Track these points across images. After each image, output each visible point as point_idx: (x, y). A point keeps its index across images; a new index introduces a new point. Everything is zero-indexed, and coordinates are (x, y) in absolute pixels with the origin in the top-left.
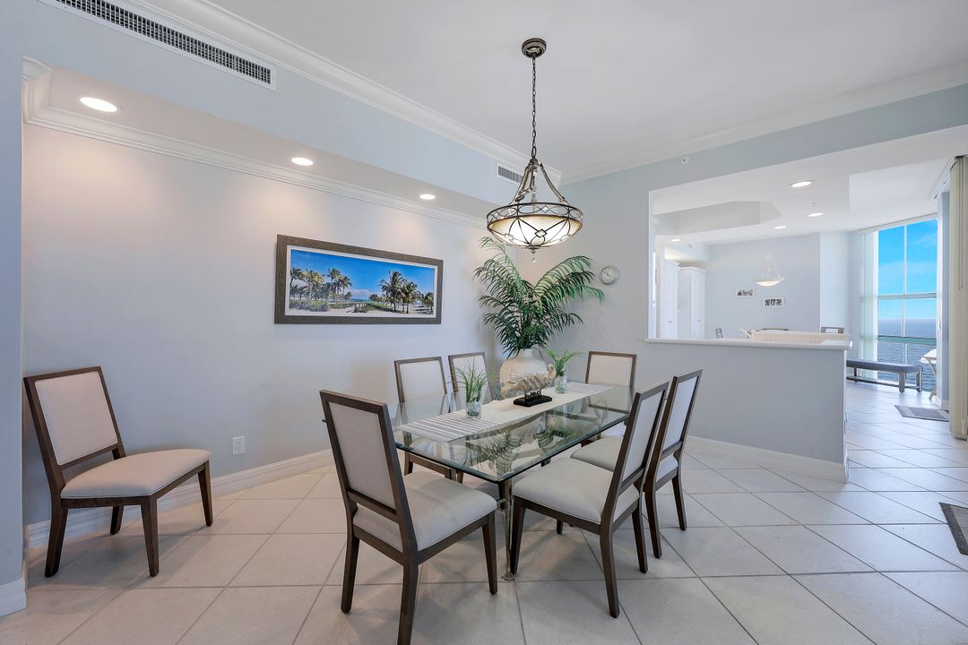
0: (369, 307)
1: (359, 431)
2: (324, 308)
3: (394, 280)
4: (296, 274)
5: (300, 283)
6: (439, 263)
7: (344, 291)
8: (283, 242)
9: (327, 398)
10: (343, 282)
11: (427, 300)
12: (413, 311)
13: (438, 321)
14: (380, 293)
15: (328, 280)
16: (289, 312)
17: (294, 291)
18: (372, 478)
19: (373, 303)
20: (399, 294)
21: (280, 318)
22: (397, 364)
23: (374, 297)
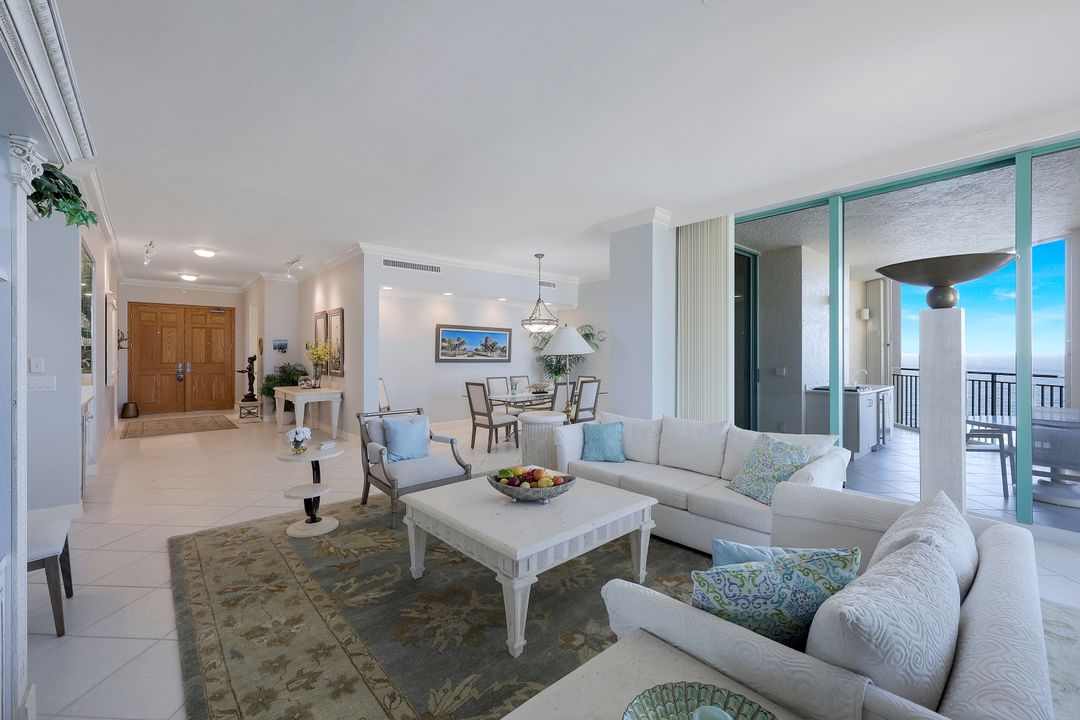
0: (474, 354)
1: (476, 392)
2: (455, 355)
3: (486, 341)
4: (443, 340)
5: (445, 345)
6: (510, 330)
7: (463, 347)
8: (439, 327)
9: (467, 384)
10: (463, 343)
11: (503, 350)
12: (495, 356)
13: (509, 361)
14: (480, 348)
15: (457, 342)
16: (441, 357)
17: (443, 348)
18: (480, 406)
19: (476, 352)
20: (489, 347)
21: (438, 360)
22: (487, 379)
23: (476, 350)
